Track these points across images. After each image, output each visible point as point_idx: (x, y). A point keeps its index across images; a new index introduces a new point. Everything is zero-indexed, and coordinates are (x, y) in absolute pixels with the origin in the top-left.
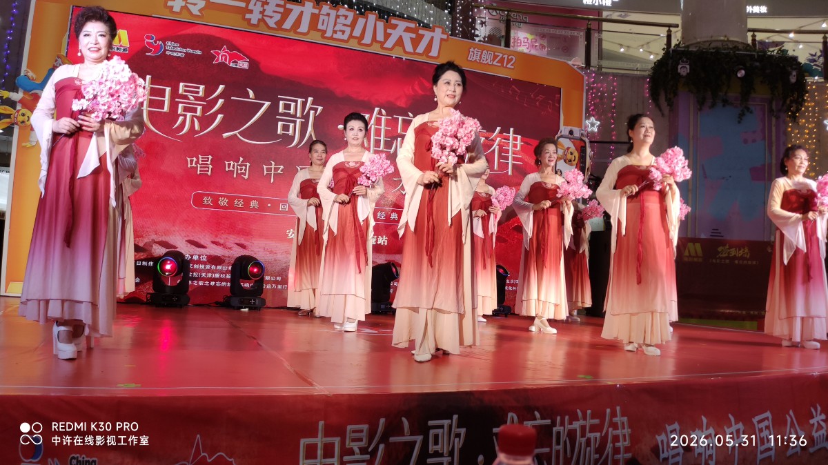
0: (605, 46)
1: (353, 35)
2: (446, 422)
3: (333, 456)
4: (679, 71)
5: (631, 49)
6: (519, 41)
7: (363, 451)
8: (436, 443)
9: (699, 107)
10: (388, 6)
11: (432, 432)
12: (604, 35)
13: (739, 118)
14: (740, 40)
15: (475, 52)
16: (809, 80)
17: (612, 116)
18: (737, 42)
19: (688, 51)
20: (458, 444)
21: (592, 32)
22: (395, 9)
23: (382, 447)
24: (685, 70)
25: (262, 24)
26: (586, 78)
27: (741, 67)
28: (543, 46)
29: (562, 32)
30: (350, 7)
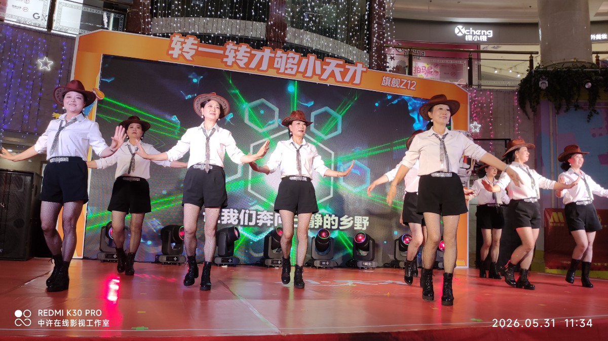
0: (483, 69)
1: (299, 71)
4: (540, 86)
5: (503, 71)
6: (419, 69)
9: (556, 111)
10: (324, 50)
12: (482, 62)
13: (588, 118)
14: (587, 61)
15: (387, 80)
17: (490, 120)
18: (585, 62)
19: (546, 71)
21: (473, 60)
22: (329, 51)
24: (544, 85)
25: (235, 65)
26: (469, 94)
27: (588, 80)
28: (437, 72)
29: (452, 62)
30: (297, 51)
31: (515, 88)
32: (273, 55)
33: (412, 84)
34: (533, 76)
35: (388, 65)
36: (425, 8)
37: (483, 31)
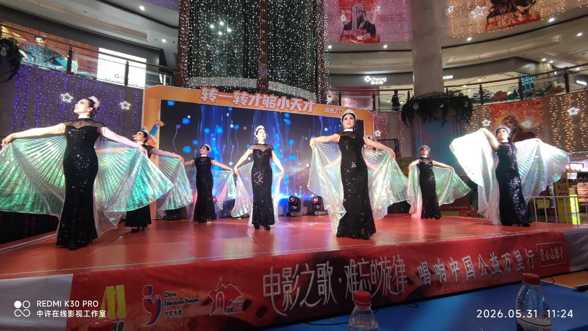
0: (382, 100)
1: (277, 106)
2: (324, 265)
3: (277, 282)
6: (345, 102)
7: (290, 279)
8: (321, 274)
9: (423, 122)
11: (318, 269)
13: (442, 125)
15: (327, 109)
16: (474, 105)
18: (439, 93)
19: (417, 99)
20: (330, 273)
21: (375, 96)
23: (298, 276)
24: (416, 107)
25: (240, 104)
27: (441, 103)
28: (355, 103)
29: (363, 97)
30: (275, 95)
32: (261, 98)
34: (410, 103)
35: (327, 100)
36: (347, 67)
37: (381, 79)
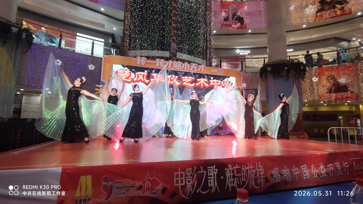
0: (247, 65)
1: (182, 68)
2: (212, 167)
3: (183, 177)
4: (268, 69)
5: (254, 65)
6: (223, 66)
7: (191, 175)
8: (210, 173)
11: (208, 170)
13: (286, 80)
14: (285, 60)
15: (213, 70)
16: (307, 68)
17: (250, 82)
20: (216, 173)
21: (243, 62)
22: (192, 61)
23: (195, 174)
26: (242, 73)
28: (230, 66)
29: (235, 63)
30: (181, 61)
31: (258, 71)
32: (172, 63)
33: (222, 71)
34: (265, 66)
35: (213, 64)
36: (225, 44)
37: (246, 51)
